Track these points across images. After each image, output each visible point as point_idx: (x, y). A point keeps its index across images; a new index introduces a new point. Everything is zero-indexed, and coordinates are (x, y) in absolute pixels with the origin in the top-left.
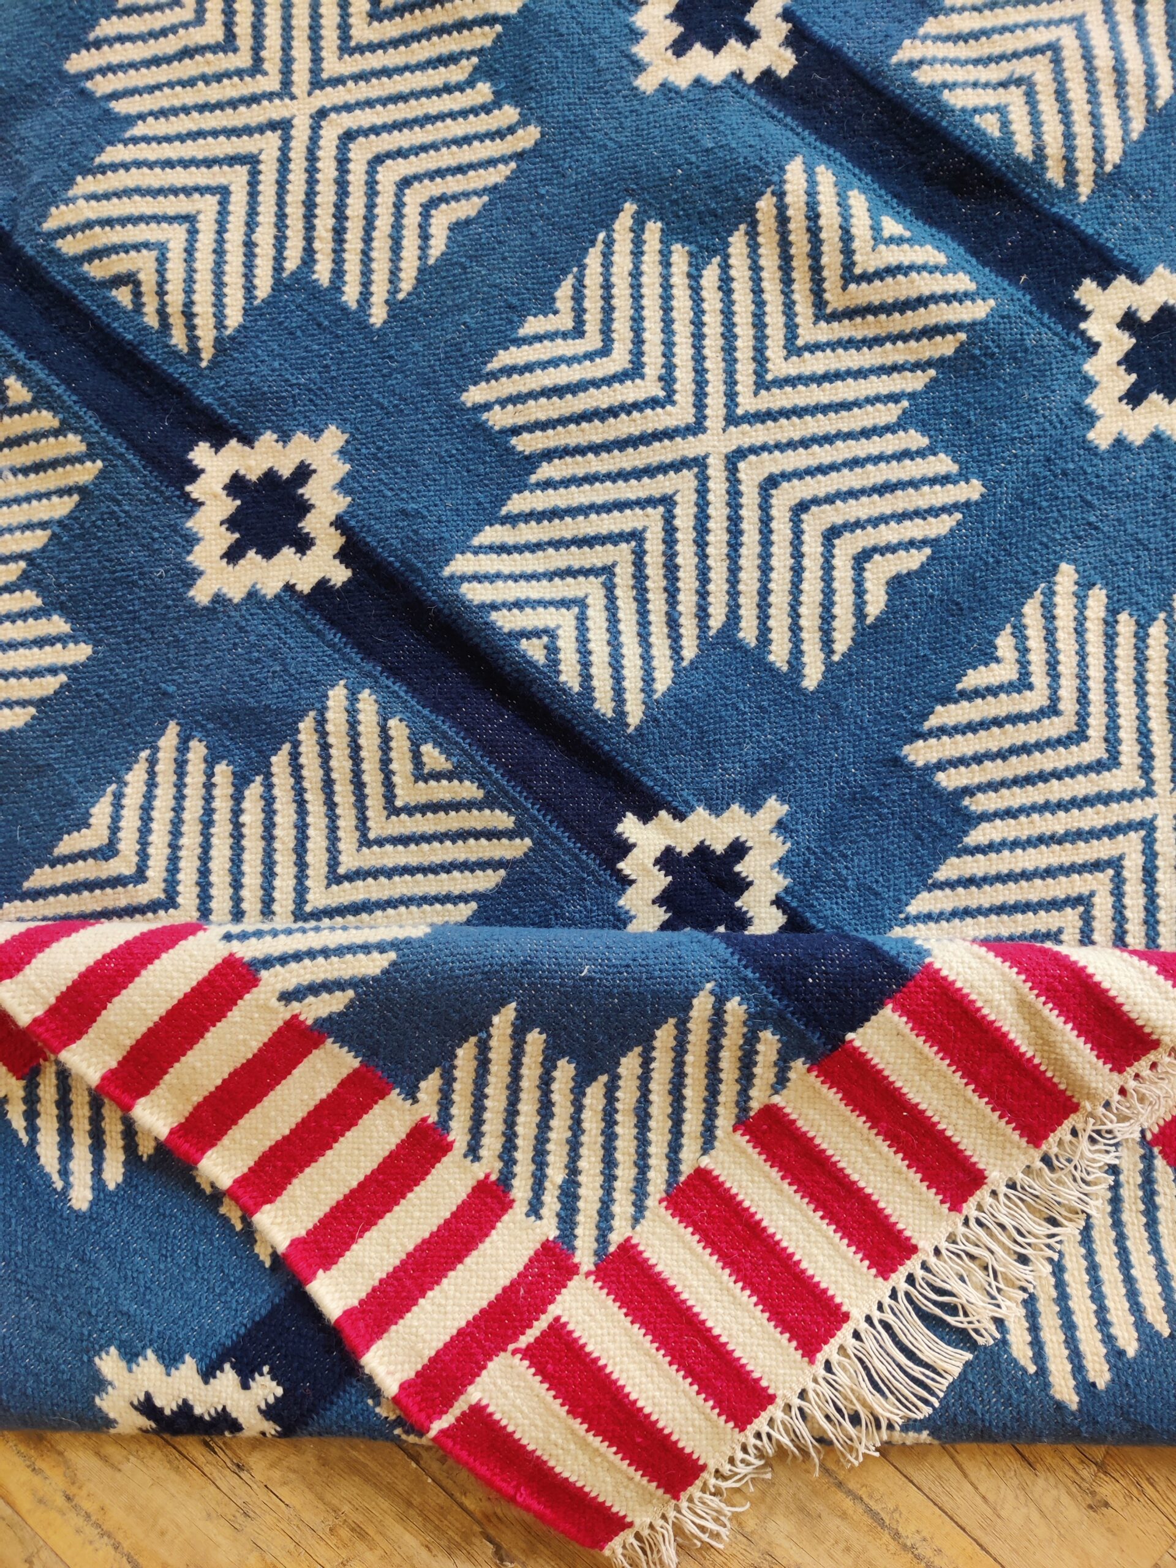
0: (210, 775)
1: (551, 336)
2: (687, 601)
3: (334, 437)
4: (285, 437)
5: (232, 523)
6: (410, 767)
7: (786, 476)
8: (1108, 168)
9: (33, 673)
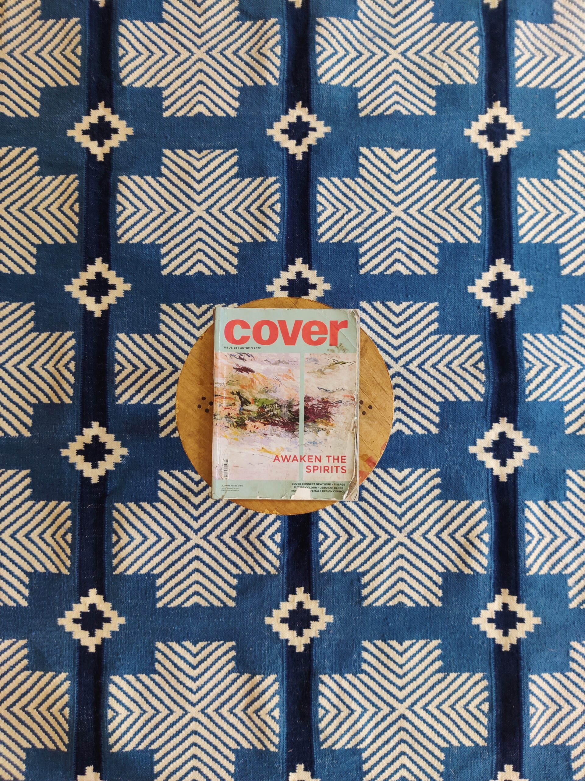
0: (22, 660)
1: (188, 651)
2: (152, 736)
3: (122, 620)
4: (113, 608)
5: (83, 614)
6: (61, 707)
7: (199, 735)
8: (333, 748)
9: (10, 597)
